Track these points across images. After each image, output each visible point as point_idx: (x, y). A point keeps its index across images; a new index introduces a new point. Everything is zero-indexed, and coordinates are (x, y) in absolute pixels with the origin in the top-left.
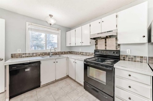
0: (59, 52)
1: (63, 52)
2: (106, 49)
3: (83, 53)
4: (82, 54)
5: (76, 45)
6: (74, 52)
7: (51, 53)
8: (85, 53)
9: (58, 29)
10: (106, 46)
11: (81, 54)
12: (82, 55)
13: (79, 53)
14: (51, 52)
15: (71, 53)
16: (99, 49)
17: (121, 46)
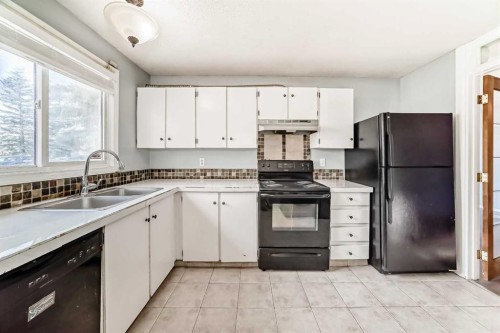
0: (112, 175)
1: (125, 174)
2: (284, 157)
3: (216, 170)
4: (209, 174)
5: (199, 146)
6: (169, 170)
7: (90, 179)
8: (223, 170)
9: (110, 65)
10: (284, 150)
11: (205, 175)
12: (212, 178)
13: (199, 172)
14: (90, 173)
15: (150, 174)
16: (267, 157)
17: (312, 152)
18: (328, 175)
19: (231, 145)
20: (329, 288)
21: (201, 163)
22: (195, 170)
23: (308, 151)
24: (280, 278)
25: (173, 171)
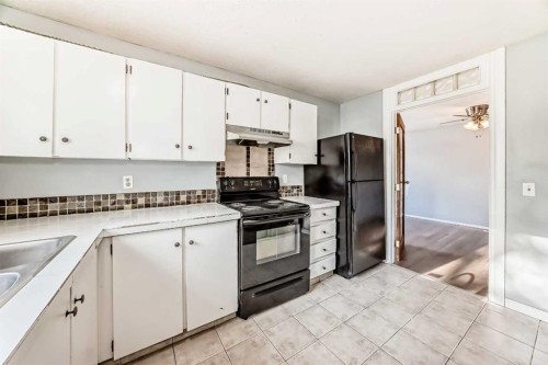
2: (248, 174)
3: (155, 194)
4: (141, 201)
6: (53, 200)
8: (166, 194)
10: (248, 165)
11: (134, 202)
12: (147, 206)
13: (121, 198)
16: (228, 174)
17: (276, 167)
18: (289, 191)
19: (189, 156)
20: (318, 310)
21: (125, 184)
22: (114, 196)
23: (272, 166)
24: (269, 320)
25: (63, 199)
